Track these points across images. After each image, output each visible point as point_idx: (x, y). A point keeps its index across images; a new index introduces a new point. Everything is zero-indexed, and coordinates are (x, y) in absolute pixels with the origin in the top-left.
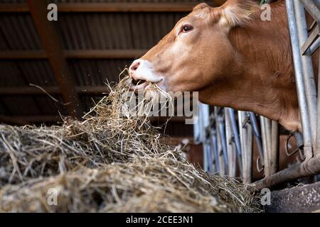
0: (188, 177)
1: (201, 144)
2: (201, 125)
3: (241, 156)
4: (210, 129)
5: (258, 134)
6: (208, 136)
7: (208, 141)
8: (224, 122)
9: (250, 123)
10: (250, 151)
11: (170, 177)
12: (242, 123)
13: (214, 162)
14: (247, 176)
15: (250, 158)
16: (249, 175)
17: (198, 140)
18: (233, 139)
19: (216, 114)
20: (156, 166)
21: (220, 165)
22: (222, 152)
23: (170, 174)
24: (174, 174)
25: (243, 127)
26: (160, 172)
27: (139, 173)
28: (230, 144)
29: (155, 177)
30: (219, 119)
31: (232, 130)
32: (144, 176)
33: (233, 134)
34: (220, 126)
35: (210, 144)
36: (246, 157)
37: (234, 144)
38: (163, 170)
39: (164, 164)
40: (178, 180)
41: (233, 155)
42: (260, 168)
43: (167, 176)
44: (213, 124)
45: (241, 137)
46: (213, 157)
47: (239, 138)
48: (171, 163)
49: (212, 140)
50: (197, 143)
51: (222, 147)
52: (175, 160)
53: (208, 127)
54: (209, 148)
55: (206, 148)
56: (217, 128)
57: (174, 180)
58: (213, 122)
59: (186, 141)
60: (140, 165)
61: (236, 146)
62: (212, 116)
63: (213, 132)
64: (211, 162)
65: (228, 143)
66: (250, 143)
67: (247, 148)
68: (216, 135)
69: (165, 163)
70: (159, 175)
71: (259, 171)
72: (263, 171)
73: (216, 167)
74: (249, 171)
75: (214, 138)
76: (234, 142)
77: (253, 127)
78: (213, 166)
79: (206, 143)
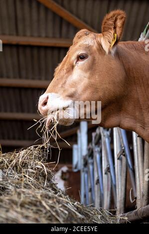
0: (62, 212)
1: (79, 172)
2: (79, 153)
3: (115, 186)
4: (87, 158)
5: (131, 167)
6: (86, 164)
7: (86, 169)
8: (101, 152)
9: (124, 155)
10: (124, 182)
11: (44, 211)
12: (117, 155)
13: (91, 190)
14: (120, 206)
15: (123, 188)
16: (122, 206)
17: (76, 168)
18: (108, 169)
19: (93, 145)
20: (32, 198)
21: (96, 194)
22: (98, 180)
23: (45, 208)
24: (48, 208)
25: (118, 159)
26: (35, 205)
27: (14, 206)
28: (106, 173)
29: (30, 211)
30: (97, 149)
31: (108, 161)
32: (19, 210)
33: (109, 164)
34: (97, 156)
35: (87, 172)
36: (120, 187)
37: (109, 173)
38: (38, 203)
39: (39, 197)
40: (52, 214)
41: (108, 185)
42: (133, 200)
43: (42, 209)
44: (91, 154)
45: (116, 168)
46: (89, 185)
47: (114, 168)
48: (47, 197)
49: (89, 169)
50: (75, 170)
51: (98, 177)
52: (51, 193)
53: (86, 156)
54: (86, 176)
55: (83, 176)
56: (94, 158)
57: (48, 214)
58: (90, 151)
59: (65, 169)
60: (15, 198)
61: (111, 177)
62: (90, 146)
63: (90, 161)
64: (87, 190)
65: (104, 172)
66: (124, 175)
67: (121, 179)
68: (93, 164)
69: (41, 196)
70: (34, 208)
71: (132, 201)
72: (135, 203)
73: (92, 195)
74: (123, 201)
75: (91, 167)
76: (110, 172)
77: (127, 160)
78: (90, 194)
79: (83, 171)
